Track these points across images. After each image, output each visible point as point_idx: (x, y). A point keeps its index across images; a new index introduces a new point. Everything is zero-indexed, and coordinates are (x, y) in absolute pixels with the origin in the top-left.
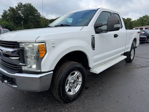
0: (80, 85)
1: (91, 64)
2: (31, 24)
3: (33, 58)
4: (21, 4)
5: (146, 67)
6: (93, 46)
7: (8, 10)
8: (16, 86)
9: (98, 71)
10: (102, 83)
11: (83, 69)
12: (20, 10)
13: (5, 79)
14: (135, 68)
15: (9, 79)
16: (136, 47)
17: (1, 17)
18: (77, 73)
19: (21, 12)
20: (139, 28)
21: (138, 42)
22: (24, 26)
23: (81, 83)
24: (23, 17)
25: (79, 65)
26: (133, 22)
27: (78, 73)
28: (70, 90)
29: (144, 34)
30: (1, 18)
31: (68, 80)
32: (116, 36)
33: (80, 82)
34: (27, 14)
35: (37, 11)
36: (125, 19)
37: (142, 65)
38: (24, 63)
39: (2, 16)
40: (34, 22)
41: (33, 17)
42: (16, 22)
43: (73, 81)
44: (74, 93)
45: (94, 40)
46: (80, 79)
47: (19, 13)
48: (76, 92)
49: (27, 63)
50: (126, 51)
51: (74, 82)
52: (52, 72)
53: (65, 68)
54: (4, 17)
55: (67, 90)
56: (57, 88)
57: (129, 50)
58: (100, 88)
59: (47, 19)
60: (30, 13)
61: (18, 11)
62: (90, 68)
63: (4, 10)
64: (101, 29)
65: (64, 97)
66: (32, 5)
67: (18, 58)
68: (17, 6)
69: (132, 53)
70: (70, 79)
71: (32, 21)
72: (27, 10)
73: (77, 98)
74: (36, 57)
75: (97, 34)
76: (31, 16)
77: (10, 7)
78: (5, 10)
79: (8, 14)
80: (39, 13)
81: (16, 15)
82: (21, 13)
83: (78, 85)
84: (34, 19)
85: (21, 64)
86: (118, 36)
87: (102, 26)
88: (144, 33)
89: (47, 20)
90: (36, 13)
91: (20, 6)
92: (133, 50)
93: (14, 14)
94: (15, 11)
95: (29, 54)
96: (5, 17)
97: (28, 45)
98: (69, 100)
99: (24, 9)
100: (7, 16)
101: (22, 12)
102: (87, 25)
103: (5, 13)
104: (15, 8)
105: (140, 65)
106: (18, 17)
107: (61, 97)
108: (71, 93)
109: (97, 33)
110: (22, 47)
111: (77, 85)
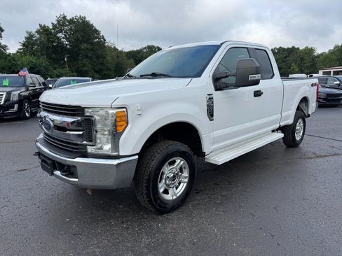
0: (185, 184)
1: (207, 147)
2: (85, 61)
3: (106, 133)
4: (64, 17)
5: (326, 156)
6: (211, 114)
7: (37, 32)
8: (77, 180)
9: (220, 160)
10: (230, 183)
11: (189, 155)
12: (61, 31)
13: (56, 169)
14: (301, 158)
15: (63, 168)
16: (309, 116)
17: (21, 47)
18: (179, 162)
19: (63, 36)
20: (332, 71)
21: (313, 105)
22: (69, 66)
23: (186, 180)
24: (68, 46)
25: (183, 148)
26: (319, 56)
27: (182, 162)
28: (166, 192)
29: (339, 85)
30: (20, 49)
31: (163, 173)
32: (257, 94)
33: (186, 177)
34: (77, 39)
35: (99, 34)
36: (301, 49)
37: (318, 153)
38: (91, 141)
39: (24, 45)
40: (91, 58)
41: (89, 47)
42: (53, 58)
43: (172, 175)
44: (175, 197)
45: (212, 103)
46: (186, 174)
47: (58, 39)
48: (178, 195)
49: (96, 142)
50: (283, 124)
51: (174, 176)
52: (137, 157)
53: (159, 151)
54: (27, 47)
55: (161, 190)
56: (144, 185)
57: (290, 121)
58: (224, 193)
59: (120, 49)
60: (83, 38)
61: (58, 32)
62: (203, 154)
63: (27, 32)
64: (224, 83)
65: (156, 201)
66: (87, 19)
67: (81, 133)
68: (55, 23)
69: (298, 128)
70: (168, 171)
71: (87, 56)
72: (76, 31)
73: (180, 206)
74: (111, 131)
75: (218, 92)
76: (85, 45)
77: (40, 26)
78: (29, 31)
79: (36, 40)
80: (103, 38)
81: (54, 42)
82: (63, 38)
83: (182, 184)
84: (92, 50)
85: (85, 142)
86: (262, 93)
87: (227, 76)
88: (338, 82)
89: (121, 52)
90: (96, 38)
91: (62, 22)
92: (300, 120)
93: (48, 40)
94: (51, 33)
95: (99, 126)
96: (30, 46)
97: (98, 111)
98: (165, 207)
99: (71, 29)
100: (33, 44)
101: (65, 35)
102: (199, 75)
103: (30, 37)
104: (51, 27)
105: (314, 153)
106: (57, 46)
107: (150, 202)
108: (169, 197)
109: (217, 89)
110: (88, 114)
111: (180, 183)
